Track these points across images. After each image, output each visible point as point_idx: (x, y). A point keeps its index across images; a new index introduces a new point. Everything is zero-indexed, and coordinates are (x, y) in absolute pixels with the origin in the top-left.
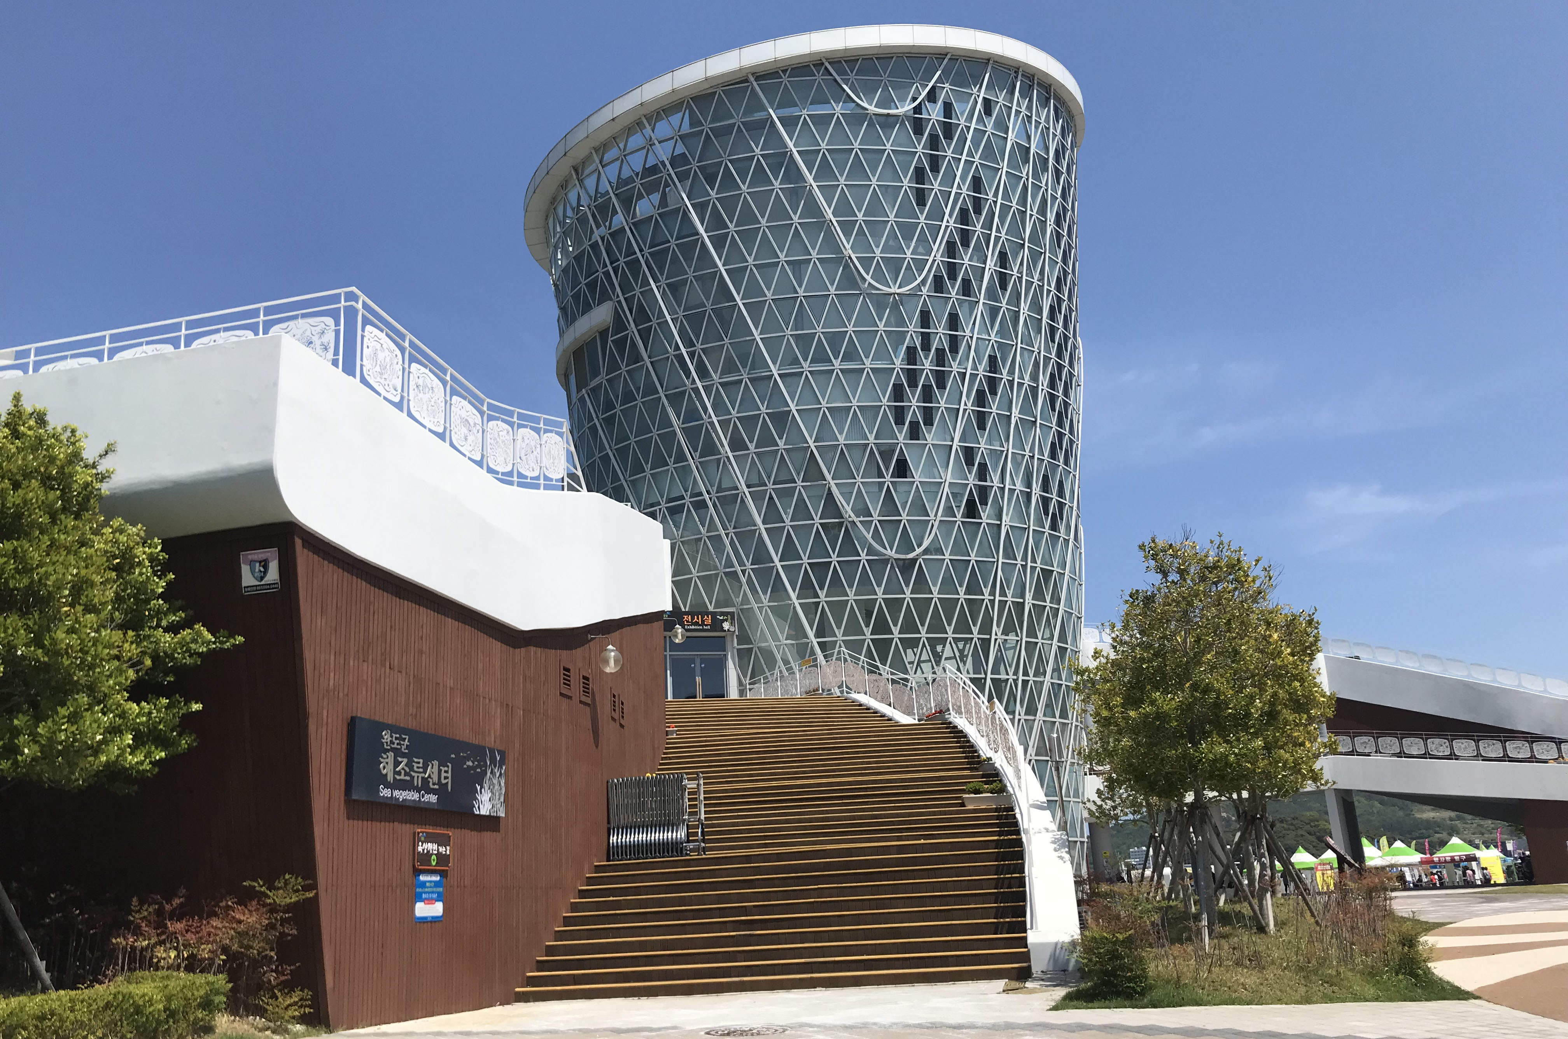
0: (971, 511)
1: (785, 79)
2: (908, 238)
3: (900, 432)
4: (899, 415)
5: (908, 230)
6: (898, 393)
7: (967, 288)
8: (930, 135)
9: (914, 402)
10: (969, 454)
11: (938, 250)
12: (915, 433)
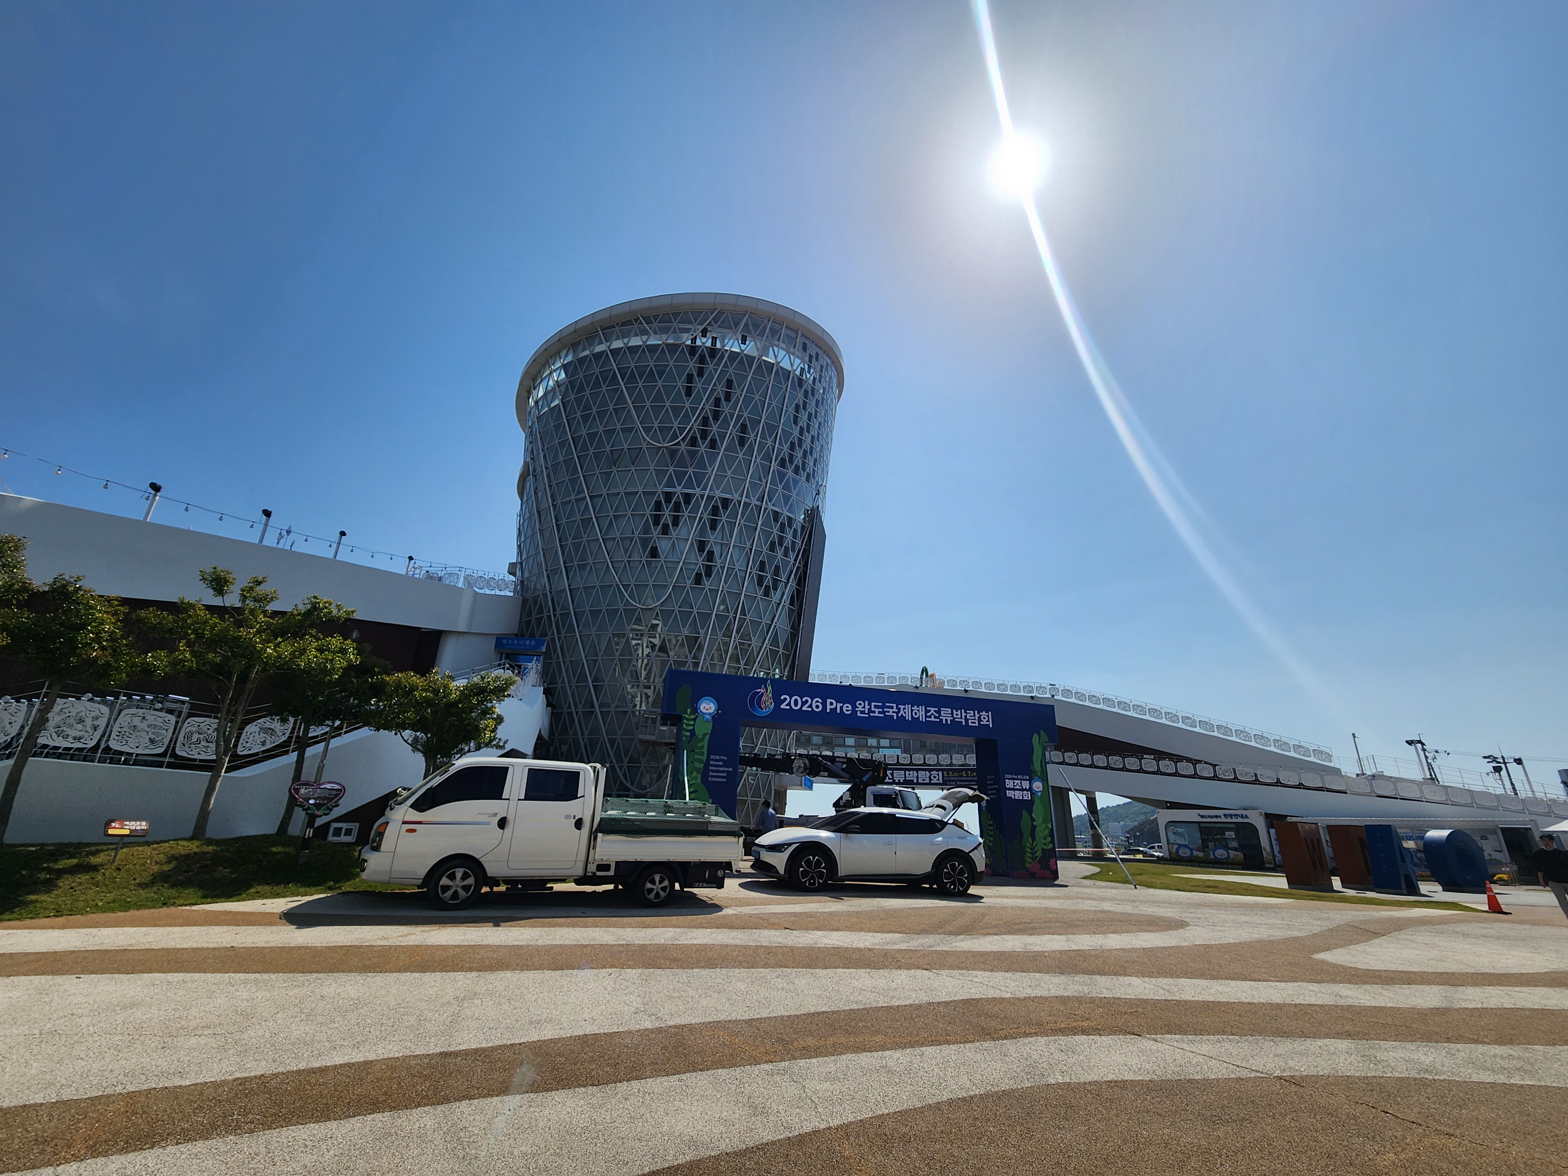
0: (698, 579)
1: (617, 328)
2: (676, 416)
3: (655, 530)
4: (657, 520)
5: (676, 411)
6: (658, 506)
7: (713, 444)
8: (700, 355)
9: (667, 513)
10: (702, 546)
11: (695, 421)
12: (665, 531)
